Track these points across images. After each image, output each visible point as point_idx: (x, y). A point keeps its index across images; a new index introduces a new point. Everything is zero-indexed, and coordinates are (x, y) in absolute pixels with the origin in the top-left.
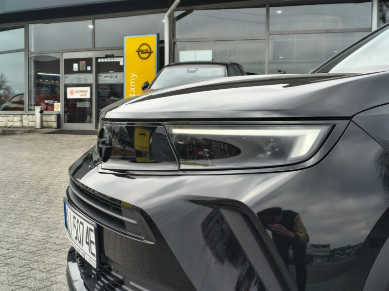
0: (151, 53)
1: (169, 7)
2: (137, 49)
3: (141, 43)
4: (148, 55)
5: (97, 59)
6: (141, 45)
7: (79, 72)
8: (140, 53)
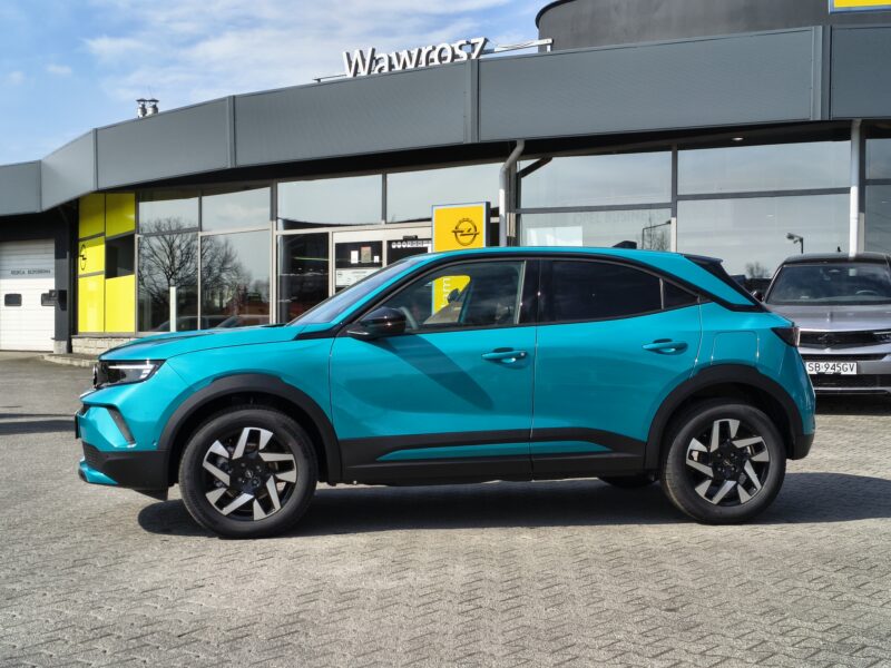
0: (476, 234)
2: (453, 228)
3: (460, 218)
4: (471, 237)
5: (390, 243)
6: (460, 222)
7: (360, 265)
8: (459, 234)
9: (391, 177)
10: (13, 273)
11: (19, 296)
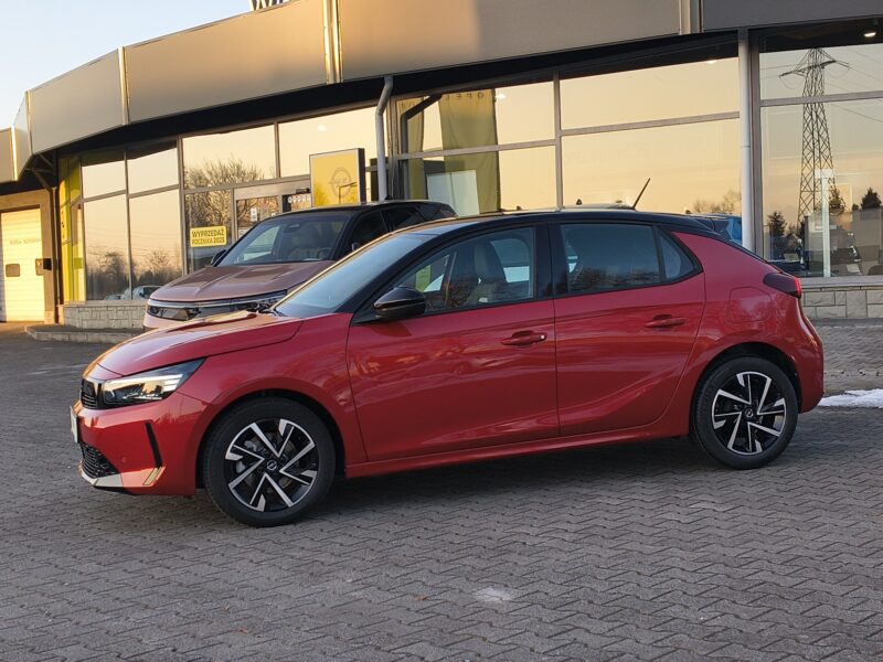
1: (378, 97)
2: (330, 180)
5: (285, 197)
6: (337, 172)
8: (335, 186)
9: (284, 126)
10: (11, 243)
11: (18, 265)
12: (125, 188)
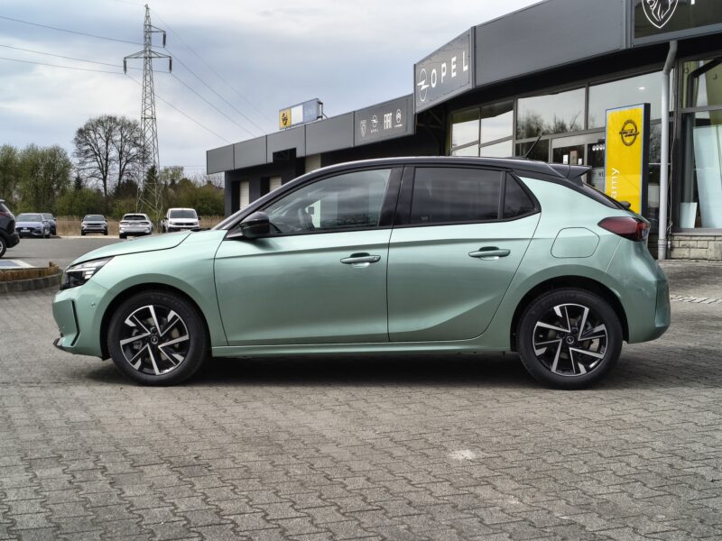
0: (636, 135)
2: (620, 130)
3: (626, 120)
4: (633, 137)
5: (590, 146)
6: (626, 124)
8: (624, 135)
9: (592, 89)
12: (477, 139)
